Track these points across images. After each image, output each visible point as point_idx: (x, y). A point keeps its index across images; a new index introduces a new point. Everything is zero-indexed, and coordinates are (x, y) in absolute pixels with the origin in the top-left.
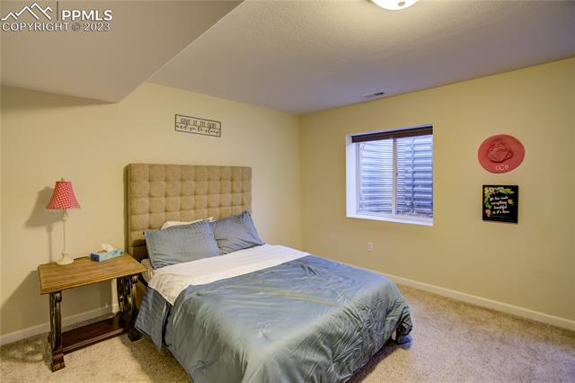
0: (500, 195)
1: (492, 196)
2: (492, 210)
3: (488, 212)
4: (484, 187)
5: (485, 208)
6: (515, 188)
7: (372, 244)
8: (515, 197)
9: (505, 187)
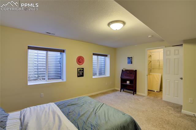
0: (81, 70)
1: (79, 71)
2: (79, 74)
3: (79, 75)
4: (78, 68)
5: (78, 74)
6: (83, 69)
7: (43, 94)
8: (83, 71)
9: (82, 68)
